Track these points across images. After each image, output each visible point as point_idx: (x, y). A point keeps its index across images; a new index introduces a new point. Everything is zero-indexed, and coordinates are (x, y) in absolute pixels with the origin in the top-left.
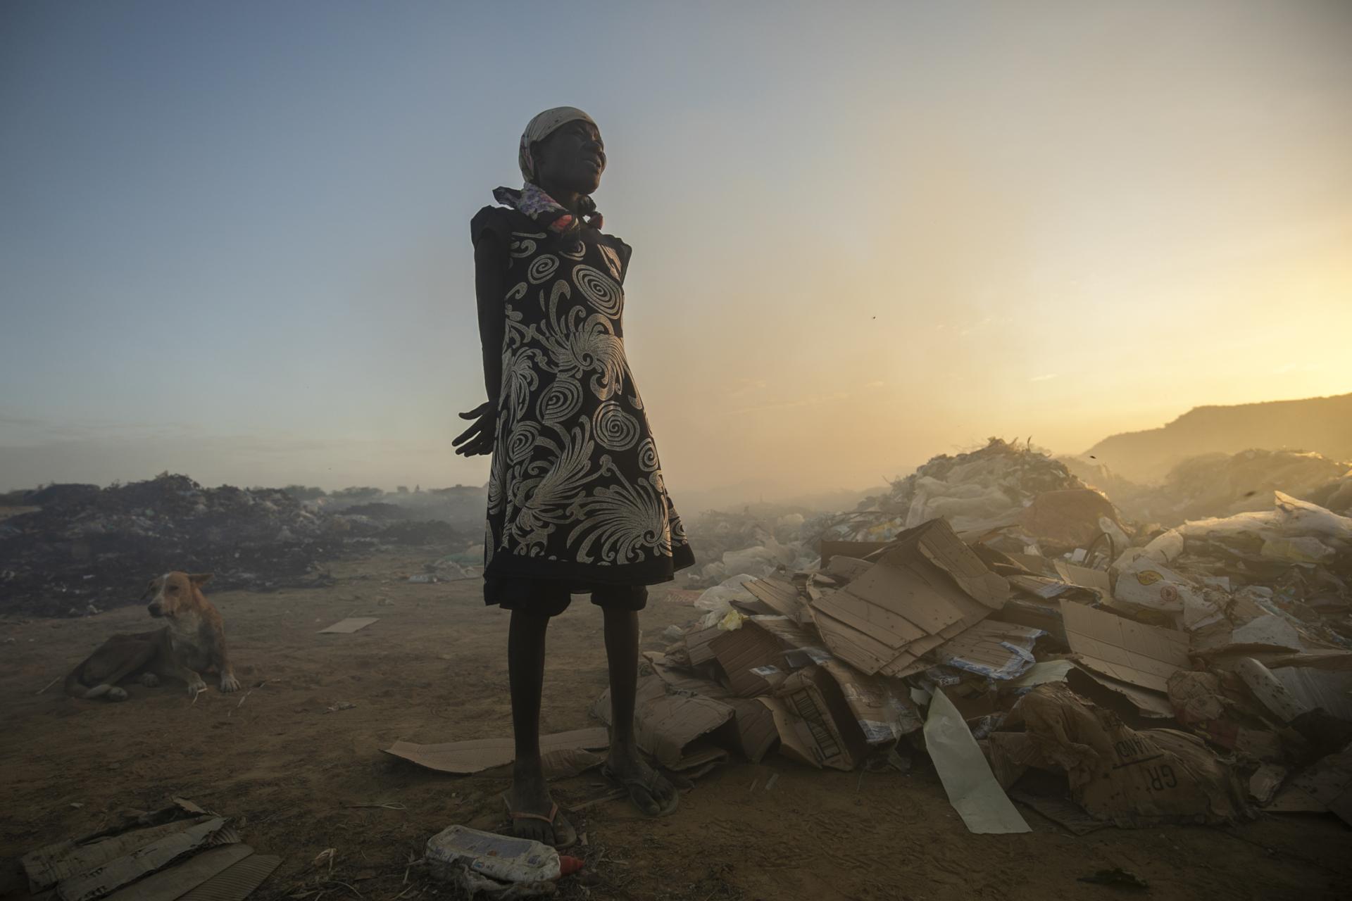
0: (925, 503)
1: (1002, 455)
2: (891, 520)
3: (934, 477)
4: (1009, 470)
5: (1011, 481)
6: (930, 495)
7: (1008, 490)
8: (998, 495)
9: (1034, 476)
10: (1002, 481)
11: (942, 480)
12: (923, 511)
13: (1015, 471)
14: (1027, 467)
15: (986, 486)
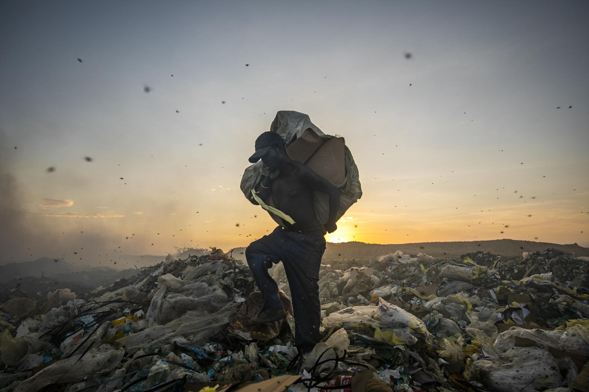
0: (164, 297)
1: (222, 261)
2: (133, 312)
3: (173, 275)
4: (226, 272)
5: (227, 281)
6: (169, 290)
7: (226, 288)
8: (220, 292)
9: (241, 277)
10: (222, 281)
11: (177, 277)
12: (162, 303)
13: (230, 273)
14: (237, 270)
15: (210, 285)
